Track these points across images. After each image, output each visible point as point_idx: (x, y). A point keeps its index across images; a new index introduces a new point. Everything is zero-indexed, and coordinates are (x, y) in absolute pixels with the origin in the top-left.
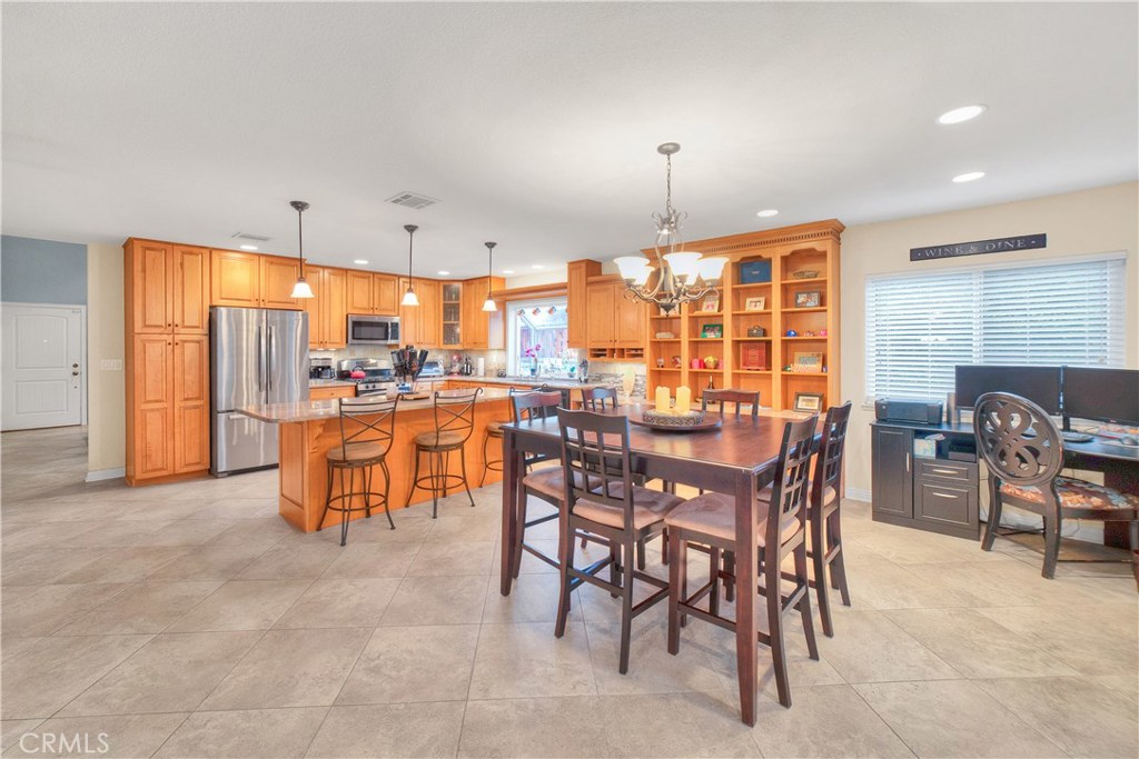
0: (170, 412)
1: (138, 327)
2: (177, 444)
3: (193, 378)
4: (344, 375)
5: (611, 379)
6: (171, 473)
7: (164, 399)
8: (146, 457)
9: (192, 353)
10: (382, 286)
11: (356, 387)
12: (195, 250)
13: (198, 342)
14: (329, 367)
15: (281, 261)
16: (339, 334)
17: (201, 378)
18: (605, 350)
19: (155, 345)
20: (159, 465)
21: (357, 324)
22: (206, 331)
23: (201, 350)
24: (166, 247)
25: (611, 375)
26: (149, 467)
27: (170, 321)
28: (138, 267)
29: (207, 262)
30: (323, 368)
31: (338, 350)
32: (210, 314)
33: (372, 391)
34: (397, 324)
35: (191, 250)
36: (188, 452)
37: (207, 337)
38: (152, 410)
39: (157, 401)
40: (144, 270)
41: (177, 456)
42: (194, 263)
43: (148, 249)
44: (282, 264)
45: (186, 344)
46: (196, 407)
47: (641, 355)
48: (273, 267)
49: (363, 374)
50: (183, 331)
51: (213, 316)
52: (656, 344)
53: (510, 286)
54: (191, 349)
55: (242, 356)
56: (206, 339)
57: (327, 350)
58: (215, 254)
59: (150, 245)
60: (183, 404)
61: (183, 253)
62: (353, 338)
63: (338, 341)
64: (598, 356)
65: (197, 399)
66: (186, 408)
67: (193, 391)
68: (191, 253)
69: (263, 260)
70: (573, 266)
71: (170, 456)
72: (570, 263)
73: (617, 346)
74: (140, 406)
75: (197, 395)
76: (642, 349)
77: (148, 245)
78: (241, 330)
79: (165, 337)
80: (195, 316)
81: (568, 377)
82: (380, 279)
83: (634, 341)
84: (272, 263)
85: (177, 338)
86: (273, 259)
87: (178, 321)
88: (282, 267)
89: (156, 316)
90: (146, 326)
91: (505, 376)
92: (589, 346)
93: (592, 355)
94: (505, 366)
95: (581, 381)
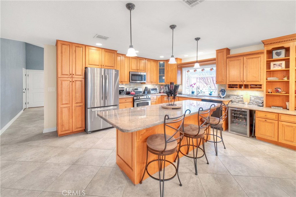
0: (71, 108)
1: (59, 75)
2: (74, 120)
3: (79, 95)
4: (128, 93)
5: (235, 97)
6: (72, 131)
7: (69, 103)
8: (63, 125)
9: (79, 85)
10: (140, 62)
11: (133, 98)
12: (80, 46)
13: (81, 81)
14: (124, 90)
15: (109, 51)
16: (127, 78)
17: (82, 95)
18: (237, 85)
19: (66, 82)
20: (67, 129)
21: (132, 75)
22: (83, 77)
23: (82, 84)
24: (70, 44)
25: (235, 95)
26: (64, 129)
27: (71, 73)
28: (59, 52)
29: (84, 50)
30: (122, 91)
31: (126, 84)
32: (85, 70)
33: (139, 99)
34: (145, 75)
35: (78, 45)
36: (77, 123)
37: (84, 79)
38: (64, 107)
39: (66, 104)
40: (62, 53)
41: (74, 125)
42: (80, 50)
43: (63, 44)
44: (110, 52)
45: (76, 82)
46: (80, 106)
47: (261, 88)
48: (107, 54)
49: (134, 93)
50: (75, 76)
51: (86, 71)
52: (269, 83)
53: (183, 62)
54: (78, 84)
55: (95, 87)
56: (83, 80)
57: (122, 84)
58: (87, 48)
59: (64, 43)
60: (76, 105)
61: (76, 47)
62: (132, 80)
63: (127, 81)
64: (232, 87)
65: (80, 103)
66: (77, 106)
67: (79, 100)
68: (78, 47)
69: (103, 50)
70: (219, 51)
71: (71, 125)
72: (217, 51)
73: (245, 83)
74: (60, 106)
75: (80, 101)
76: (261, 85)
77: (63, 43)
78: (95, 76)
79: (69, 79)
80: (80, 71)
81: (209, 95)
82: (140, 59)
83: (256, 81)
84: (106, 52)
85: (74, 79)
86: (107, 51)
87: (74, 73)
88: (109, 53)
89: (66, 71)
90: (62, 75)
91: (182, 94)
92: (228, 83)
93: (229, 87)
94: (182, 90)
95: (221, 97)
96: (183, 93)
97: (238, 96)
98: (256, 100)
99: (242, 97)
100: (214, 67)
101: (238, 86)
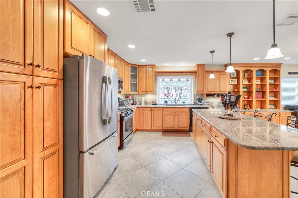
11: (121, 115)
22: (60, 76)
37: (62, 82)
44: (100, 35)
46: (53, 153)
56: (60, 84)
58: (67, 6)
64: (209, 96)
65: (54, 145)
66: (45, 158)
67: (51, 138)
69: (92, 26)
70: (199, 65)
73: (218, 93)
75: (53, 141)
83: (225, 91)
84: (96, 31)
92: (206, 93)
93: (207, 96)
94: (156, 100)
95: (198, 105)
96: (157, 103)
97: (208, 102)
98: (220, 105)
99: (211, 103)
100: (189, 78)
101: (213, 95)
